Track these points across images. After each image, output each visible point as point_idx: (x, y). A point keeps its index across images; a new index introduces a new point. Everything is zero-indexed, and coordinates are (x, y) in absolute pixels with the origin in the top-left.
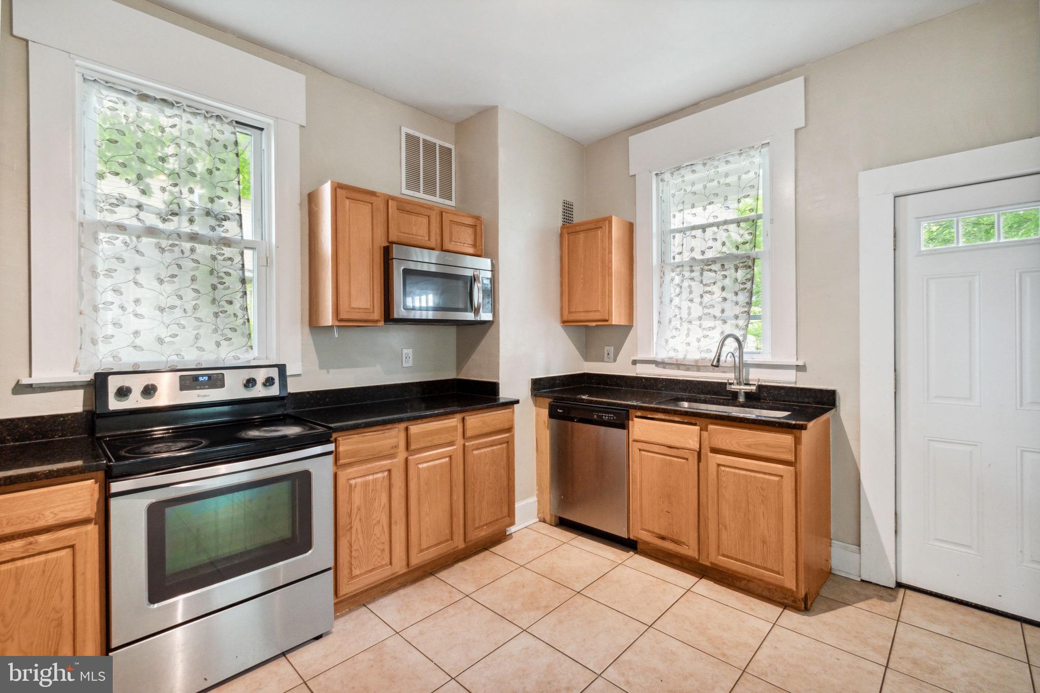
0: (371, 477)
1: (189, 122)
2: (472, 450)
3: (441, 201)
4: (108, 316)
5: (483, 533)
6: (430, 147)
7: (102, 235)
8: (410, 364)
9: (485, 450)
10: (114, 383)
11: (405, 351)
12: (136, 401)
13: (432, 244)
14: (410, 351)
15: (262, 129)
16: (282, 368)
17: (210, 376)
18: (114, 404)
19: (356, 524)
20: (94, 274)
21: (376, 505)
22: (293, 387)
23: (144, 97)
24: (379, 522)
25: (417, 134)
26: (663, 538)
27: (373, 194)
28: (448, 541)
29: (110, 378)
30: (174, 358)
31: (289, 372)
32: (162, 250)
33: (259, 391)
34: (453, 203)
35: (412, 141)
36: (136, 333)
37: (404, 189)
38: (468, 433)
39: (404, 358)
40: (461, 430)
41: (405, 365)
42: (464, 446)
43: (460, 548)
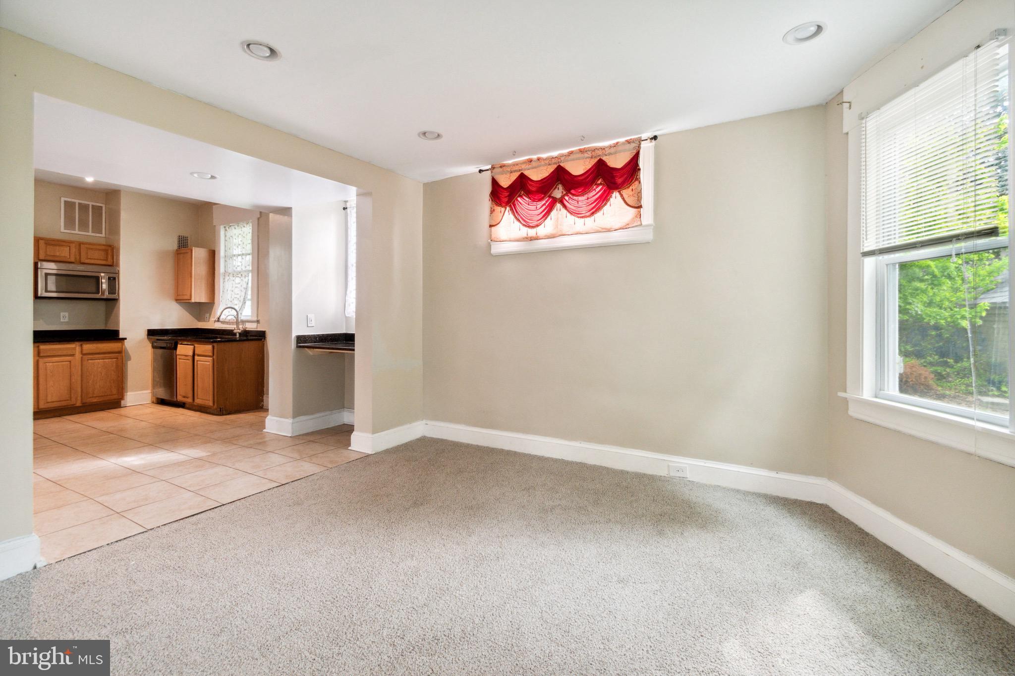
2: (88, 360)
3: (93, 234)
5: (96, 400)
6: (83, 208)
8: (67, 320)
9: (99, 360)
11: (62, 314)
13: (72, 260)
14: (67, 314)
25: (73, 200)
26: (184, 397)
28: (68, 400)
34: (103, 235)
35: (69, 206)
37: (63, 230)
38: (84, 352)
39: (62, 317)
40: (80, 350)
41: (62, 320)
42: (82, 357)
43: (77, 405)
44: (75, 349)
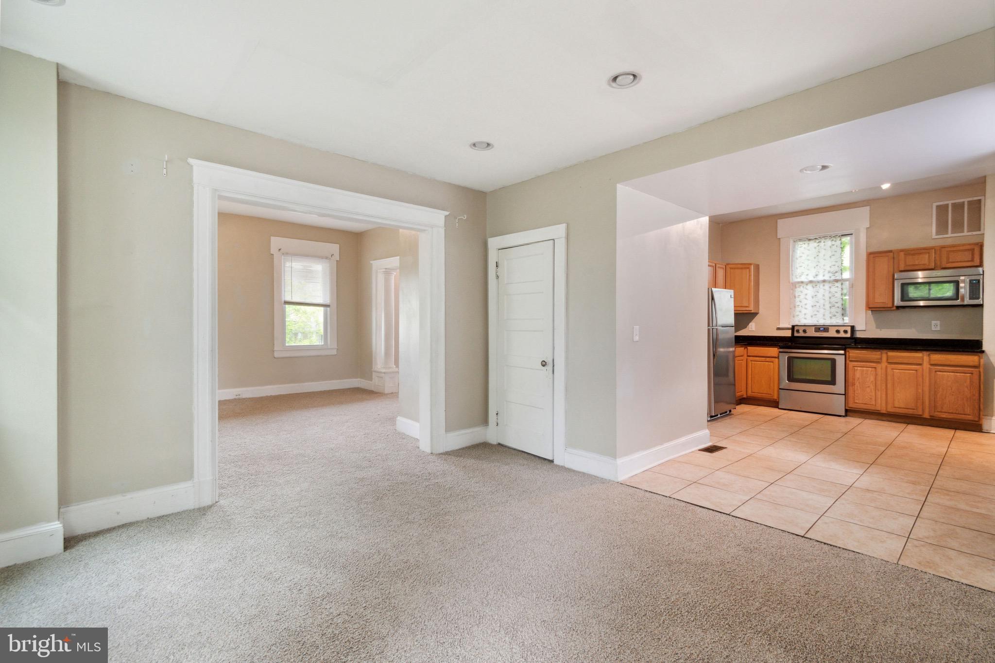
0: (865, 368)
1: (824, 242)
2: (937, 371)
3: (969, 234)
4: (798, 309)
5: (945, 417)
6: (958, 207)
7: (797, 285)
8: (938, 329)
9: (949, 373)
10: (796, 328)
11: (933, 322)
12: (801, 334)
14: (938, 322)
15: (852, 234)
16: (853, 328)
17: (824, 328)
18: (796, 334)
19: (857, 384)
20: (795, 297)
21: (868, 379)
22: (859, 335)
23: (810, 240)
24: (869, 387)
25: (946, 203)
27: (891, 251)
28: (914, 409)
29: (795, 327)
30: (817, 322)
31: (857, 328)
32: (813, 287)
33: (842, 335)
34: (981, 232)
35: (942, 208)
36: (805, 314)
37: (934, 236)
38: (932, 363)
39: (933, 324)
40: (928, 360)
41: (933, 329)
42: (930, 368)
43: (924, 416)
44: (922, 358)
